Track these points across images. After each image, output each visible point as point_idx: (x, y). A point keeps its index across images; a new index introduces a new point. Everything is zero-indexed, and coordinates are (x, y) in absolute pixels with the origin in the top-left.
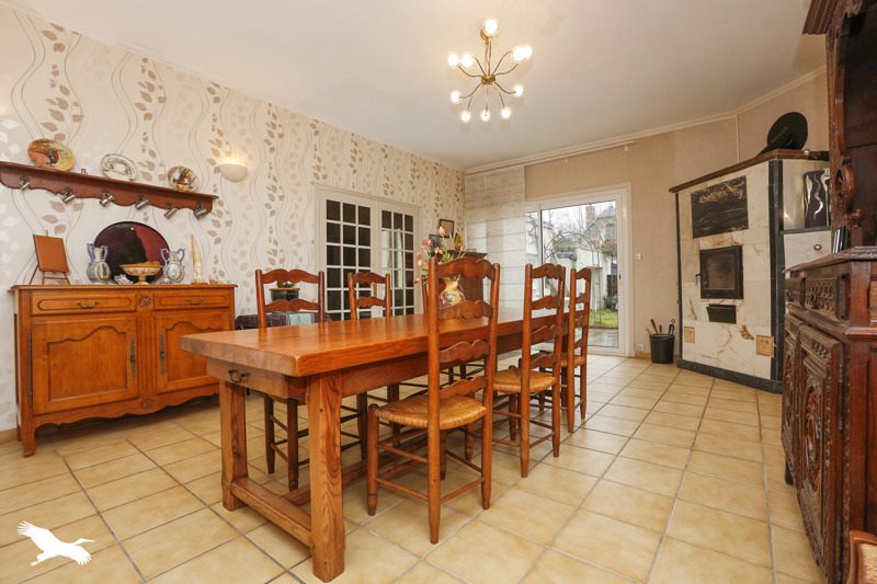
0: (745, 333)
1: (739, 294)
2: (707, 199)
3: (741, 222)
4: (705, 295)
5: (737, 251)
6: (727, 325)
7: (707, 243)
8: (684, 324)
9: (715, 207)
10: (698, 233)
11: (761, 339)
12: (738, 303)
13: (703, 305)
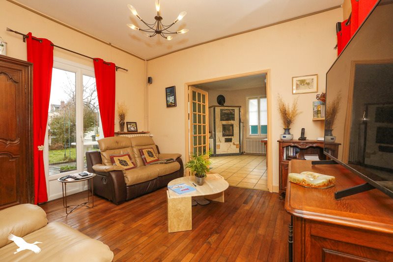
0: (234, 144)
1: (233, 135)
2: (225, 111)
3: (233, 119)
4: (224, 135)
5: (232, 125)
6: (230, 143)
7: (224, 123)
8: (217, 144)
9: (228, 114)
10: (222, 120)
11: (237, 145)
12: (232, 137)
13: (223, 139)
